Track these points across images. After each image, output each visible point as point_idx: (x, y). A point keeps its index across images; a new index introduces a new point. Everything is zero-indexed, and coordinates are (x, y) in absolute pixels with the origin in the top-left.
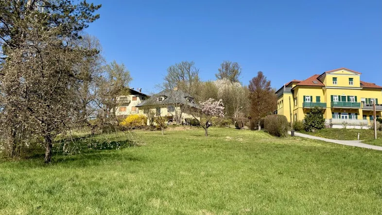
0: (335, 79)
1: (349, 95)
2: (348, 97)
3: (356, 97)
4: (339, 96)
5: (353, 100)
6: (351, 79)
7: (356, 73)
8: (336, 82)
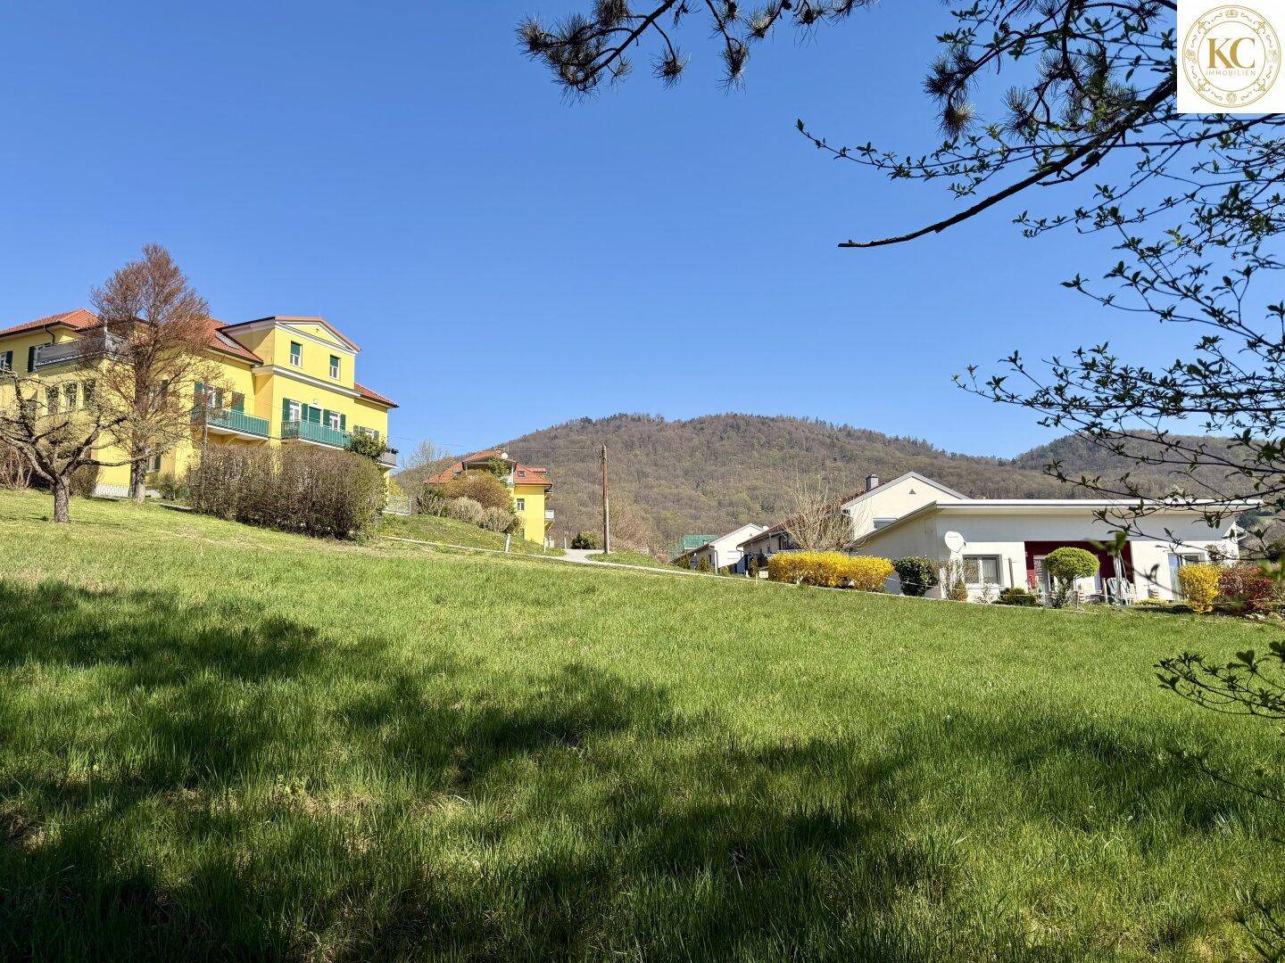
0: (295, 347)
1: (328, 408)
2: (327, 413)
3: (343, 417)
4: (305, 406)
5: (336, 426)
6: (334, 360)
7: (349, 348)
8: (297, 359)
